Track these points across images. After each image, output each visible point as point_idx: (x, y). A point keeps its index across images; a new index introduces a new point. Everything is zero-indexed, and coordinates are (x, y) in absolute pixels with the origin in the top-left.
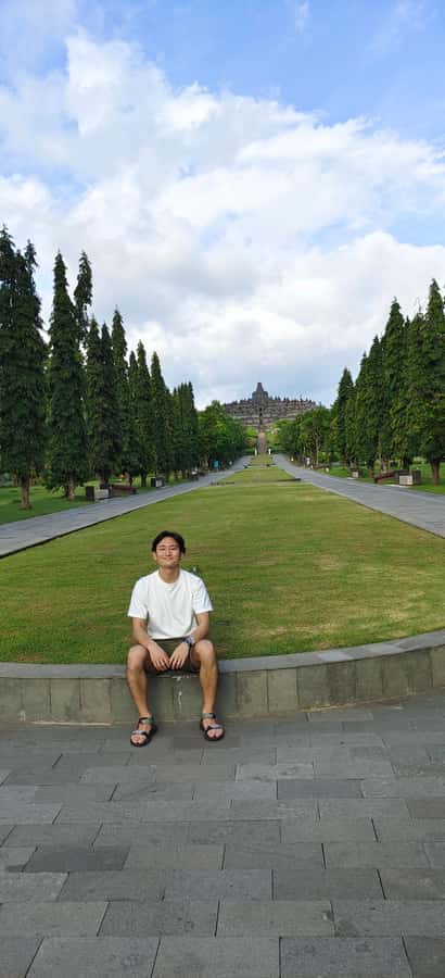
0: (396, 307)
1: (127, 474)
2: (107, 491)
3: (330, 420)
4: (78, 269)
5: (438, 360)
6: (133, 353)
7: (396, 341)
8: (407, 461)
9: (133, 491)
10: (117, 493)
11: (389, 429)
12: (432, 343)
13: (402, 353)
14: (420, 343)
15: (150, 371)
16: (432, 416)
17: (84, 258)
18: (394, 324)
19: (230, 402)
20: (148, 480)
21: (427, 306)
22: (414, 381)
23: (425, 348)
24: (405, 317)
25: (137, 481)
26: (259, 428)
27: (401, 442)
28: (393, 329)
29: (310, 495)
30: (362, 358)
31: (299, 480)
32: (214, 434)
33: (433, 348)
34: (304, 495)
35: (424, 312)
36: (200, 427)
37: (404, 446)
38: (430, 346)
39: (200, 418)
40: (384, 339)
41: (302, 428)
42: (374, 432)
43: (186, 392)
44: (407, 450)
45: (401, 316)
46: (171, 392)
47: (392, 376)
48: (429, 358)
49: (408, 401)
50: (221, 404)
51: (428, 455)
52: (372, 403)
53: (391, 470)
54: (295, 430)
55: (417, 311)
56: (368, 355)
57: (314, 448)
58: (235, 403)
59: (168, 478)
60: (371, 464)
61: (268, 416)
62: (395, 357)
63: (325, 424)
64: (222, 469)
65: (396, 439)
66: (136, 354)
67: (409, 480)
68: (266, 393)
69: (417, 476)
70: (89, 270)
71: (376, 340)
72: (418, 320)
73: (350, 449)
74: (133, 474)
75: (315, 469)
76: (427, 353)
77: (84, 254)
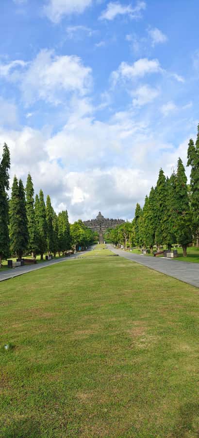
0: (161, 172)
1: (32, 254)
2: (20, 262)
3: (132, 228)
4: (3, 151)
5: (184, 196)
6: (37, 195)
7: (162, 188)
8: (170, 246)
9: (35, 262)
10: (25, 263)
11: (160, 231)
12: (181, 187)
13: (165, 193)
14: (175, 188)
15: (46, 204)
16: (183, 222)
17: (6, 146)
18: (161, 180)
19: (87, 220)
20: (44, 256)
21: (177, 170)
22: (172, 206)
23: (177, 190)
24: (166, 177)
25: (38, 257)
26: (100, 232)
27: (167, 236)
28: (161, 182)
29: (124, 263)
30: (145, 197)
31: (118, 255)
32: (78, 234)
33: (181, 190)
34: (120, 263)
35: (176, 173)
36: (72, 231)
37: (168, 238)
38: (179, 189)
39: (71, 227)
40: (156, 188)
41: (119, 232)
42: (153, 232)
43: (64, 215)
44: (169, 240)
45: (164, 176)
46: (57, 214)
47: (161, 205)
48: (180, 195)
49: (169, 216)
50: (83, 221)
51: (181, 242)
52: (152, 218)
53: (162, 250)
54: (116, 233)
55: (173, 172)
56: (148, 196)
57: (124, 241)
58: (89, 221)
59: (55, 255)
60: (151, 247)
61: (104, 226)
62: (162, 196)
63: (129, 229)
64: (82, 251)
65: (165, 235)
66: (39, 196)
67: (172, 255)
68: (103, 217)
69: (175, 252)
70: (8, 151)
71: (152, 188)
72: (173, 177)
73: (141, 240)
74: (36, 253)
75: (125, 250)
76: (178, 192)
77: (5, 144)
